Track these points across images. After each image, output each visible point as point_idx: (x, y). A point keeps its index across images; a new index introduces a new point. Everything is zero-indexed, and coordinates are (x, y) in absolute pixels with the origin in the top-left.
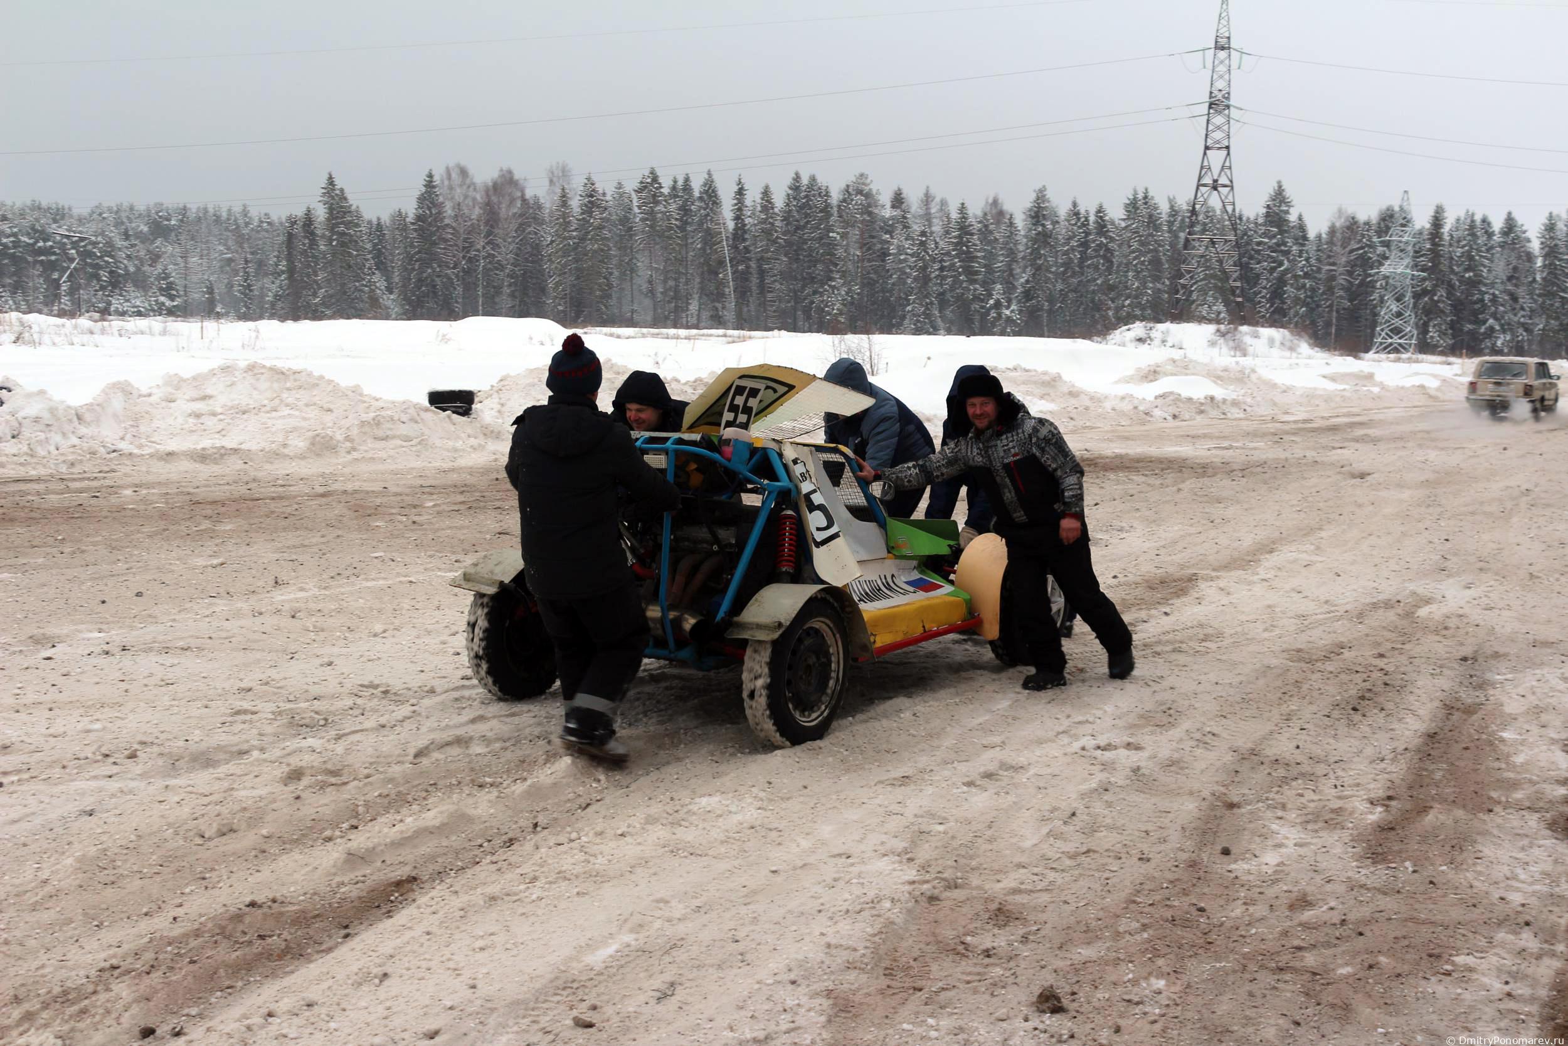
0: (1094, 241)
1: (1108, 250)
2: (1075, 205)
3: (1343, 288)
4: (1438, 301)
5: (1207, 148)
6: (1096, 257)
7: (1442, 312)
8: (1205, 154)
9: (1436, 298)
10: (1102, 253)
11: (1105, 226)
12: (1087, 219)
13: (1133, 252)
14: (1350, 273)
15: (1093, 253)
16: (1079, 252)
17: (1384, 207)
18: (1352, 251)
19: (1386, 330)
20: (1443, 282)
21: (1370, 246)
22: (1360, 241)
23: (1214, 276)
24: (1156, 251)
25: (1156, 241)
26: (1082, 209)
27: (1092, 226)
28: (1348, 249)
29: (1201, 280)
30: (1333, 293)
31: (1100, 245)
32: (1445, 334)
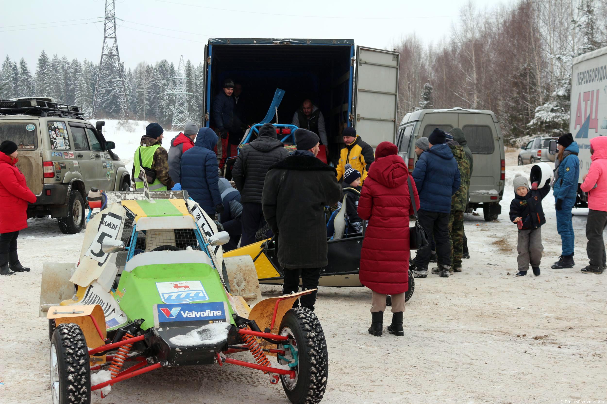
0: (21, 78)
1: (28, 82)
2: (8, 59)
3: (147, 99)
4: (192, 106)
5: (105, 38)
6: (22, 86)
7: (194, 110)
8: (104, 40)
9: (191, 104)
10: (25, 83)
11: (26, 70)
12: (15, 66)
13: (46, 83)
14: (149, 93)
15: (21, 84)
16: (13, 83)
17: (160, 61)
18: (150, 82)
19: (176, 120)
20: (193, 97)
21: (158, 80)
22: (153, 77)
23: (85, 95)
24: (57, 83)
25: (57, 78)
26: (12, 61)
27: (20, 71)
28: (148, 82)
29: (79, 97)
30: (143, 103)
31: (24, 80)
32: (196, 121)
